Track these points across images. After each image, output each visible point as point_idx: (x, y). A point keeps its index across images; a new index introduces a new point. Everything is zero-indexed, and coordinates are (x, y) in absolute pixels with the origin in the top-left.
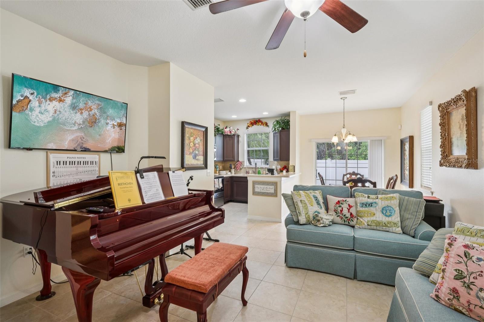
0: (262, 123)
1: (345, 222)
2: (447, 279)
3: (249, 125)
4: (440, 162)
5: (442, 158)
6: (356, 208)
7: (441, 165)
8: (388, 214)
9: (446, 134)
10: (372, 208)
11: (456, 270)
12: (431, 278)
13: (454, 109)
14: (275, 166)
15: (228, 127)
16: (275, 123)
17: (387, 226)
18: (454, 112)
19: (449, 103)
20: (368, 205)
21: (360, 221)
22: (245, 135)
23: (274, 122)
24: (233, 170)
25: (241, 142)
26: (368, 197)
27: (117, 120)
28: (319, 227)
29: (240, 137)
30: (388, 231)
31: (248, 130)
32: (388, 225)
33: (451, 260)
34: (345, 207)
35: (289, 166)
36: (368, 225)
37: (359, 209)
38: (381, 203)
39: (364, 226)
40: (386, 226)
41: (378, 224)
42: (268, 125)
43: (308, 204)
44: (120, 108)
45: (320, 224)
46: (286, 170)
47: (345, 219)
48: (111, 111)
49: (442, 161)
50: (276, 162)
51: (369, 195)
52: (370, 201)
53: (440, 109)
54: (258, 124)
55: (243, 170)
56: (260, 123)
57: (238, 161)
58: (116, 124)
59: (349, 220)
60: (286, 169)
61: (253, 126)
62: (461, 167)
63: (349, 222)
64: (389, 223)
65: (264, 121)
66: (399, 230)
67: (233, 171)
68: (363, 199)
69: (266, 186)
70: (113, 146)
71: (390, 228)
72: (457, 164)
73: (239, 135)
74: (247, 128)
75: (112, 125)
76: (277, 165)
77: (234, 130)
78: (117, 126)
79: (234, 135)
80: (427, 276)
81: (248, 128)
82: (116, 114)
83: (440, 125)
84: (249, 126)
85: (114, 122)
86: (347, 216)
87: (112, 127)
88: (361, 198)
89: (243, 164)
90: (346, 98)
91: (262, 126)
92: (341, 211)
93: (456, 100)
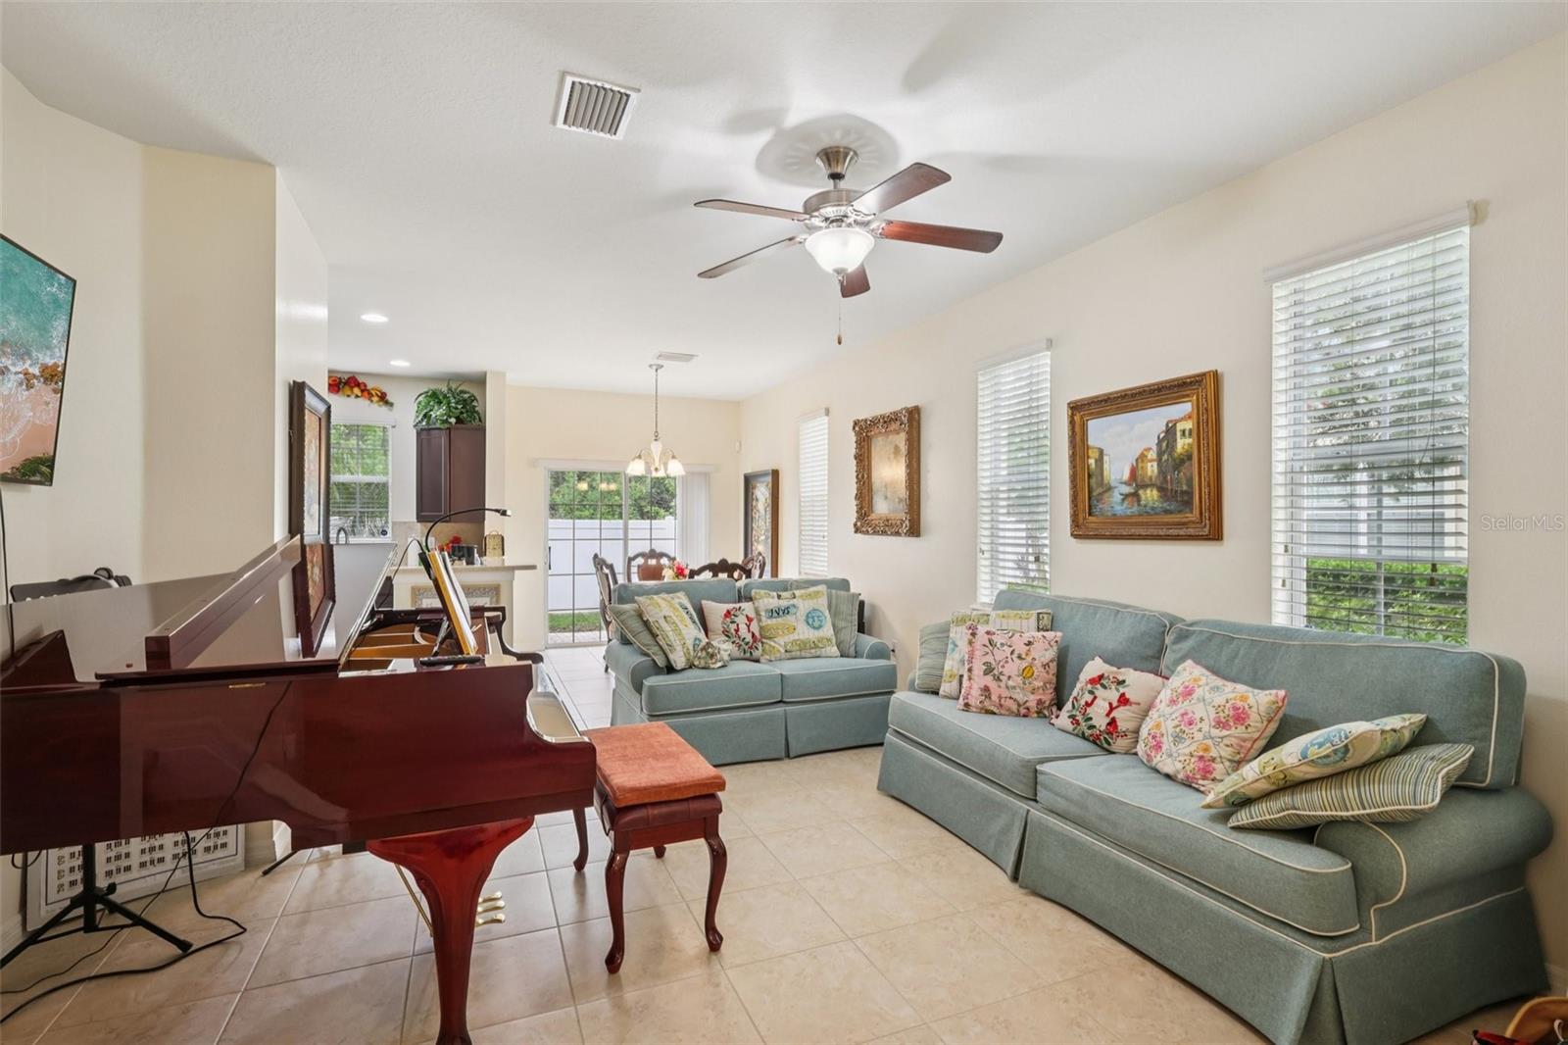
0: (364, 390)
1: (745, 653)
2: (976, 678)
4: (855, 525)
5: (858, 519)
6: (760, 620)
7: (857, 530)
8: (816, 624)
9: (866, 476)
10: (788, 617)
11: (984, 664)
12: (941, 692)
13: (880, 433)
16: (421, 398)
17: (818, 647)
18: (880, 439)
19: (873, 422)
20: (781, 613)
21: (770, 646)
23: (422, 395)
26: (779, 597)
27: (40, 356)
28: (714, 669)
30: (819, 657)
32: (820, 645)
33: (978, 653)
34: (741, 620)
35: (486, 539)
36: (786, 651)
37: (766, 622)
38: (803, 606)
39: (778, 655)
40: (816, 647)
41: (804, 645)
42: (390, 398)
43: (679, 624)
44: (49, 309)
45: (715, 663)
47: (744, 645)
48: (14, 324)
49: (859, 524)
51: (780, 593)
52: (784, 603)
53: (857, 429)
54: (349, 393)
56: (356, 391)
58: (35, 371)
59: (751, 648)
62: (897, 534)
63: (749, 651)
64: (820, 640)
65: (372, 384)
66: (834, 650)
68: (771, 600)
70: (30, 456)
71: (823, 650)
72: (888, 528)
75: (21, 376)
78: (42, 379)
80: (936, 693)
82: (37, 334)
83: (856, 459)
85: (27, 365)
86: (747, 640)
87: (21, 384)
88: (766, 600)
90: (662, 366)
91: (364, 402)
92: (737, 631)
93: (888, 420)
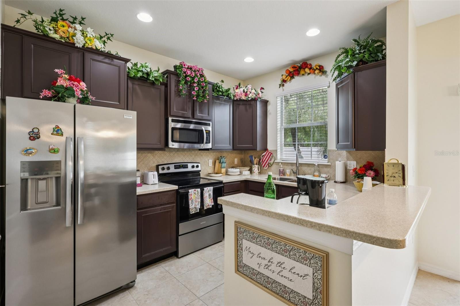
0: (310, 68)
3: (284, 77)
14: (342, 162)
15: (241, 86)
22: (279, 99)
23: (338, 57)
24: (257, 166)
25: (270, 114)
29: (270, 104)
31: (283, 90)
35: (385, 166)
42: (325, 69)
46: (372, 173)
50: (344, 153)
54: (303, 73)
55: (274, 167)
56: (307, 70)
57: (266, 149)
60: (372, 170)
61: (293, 80)
65: (314, 64)
67: (256, 168)
69: (278, 258)
73: (268, 101)
74: (281, 85)
76: (348, 159)
77: (253, 91)
79: (255, 100)
81: (283, 85)
84: (284, 81)
89: (274, 155)
91: (312, 76)
